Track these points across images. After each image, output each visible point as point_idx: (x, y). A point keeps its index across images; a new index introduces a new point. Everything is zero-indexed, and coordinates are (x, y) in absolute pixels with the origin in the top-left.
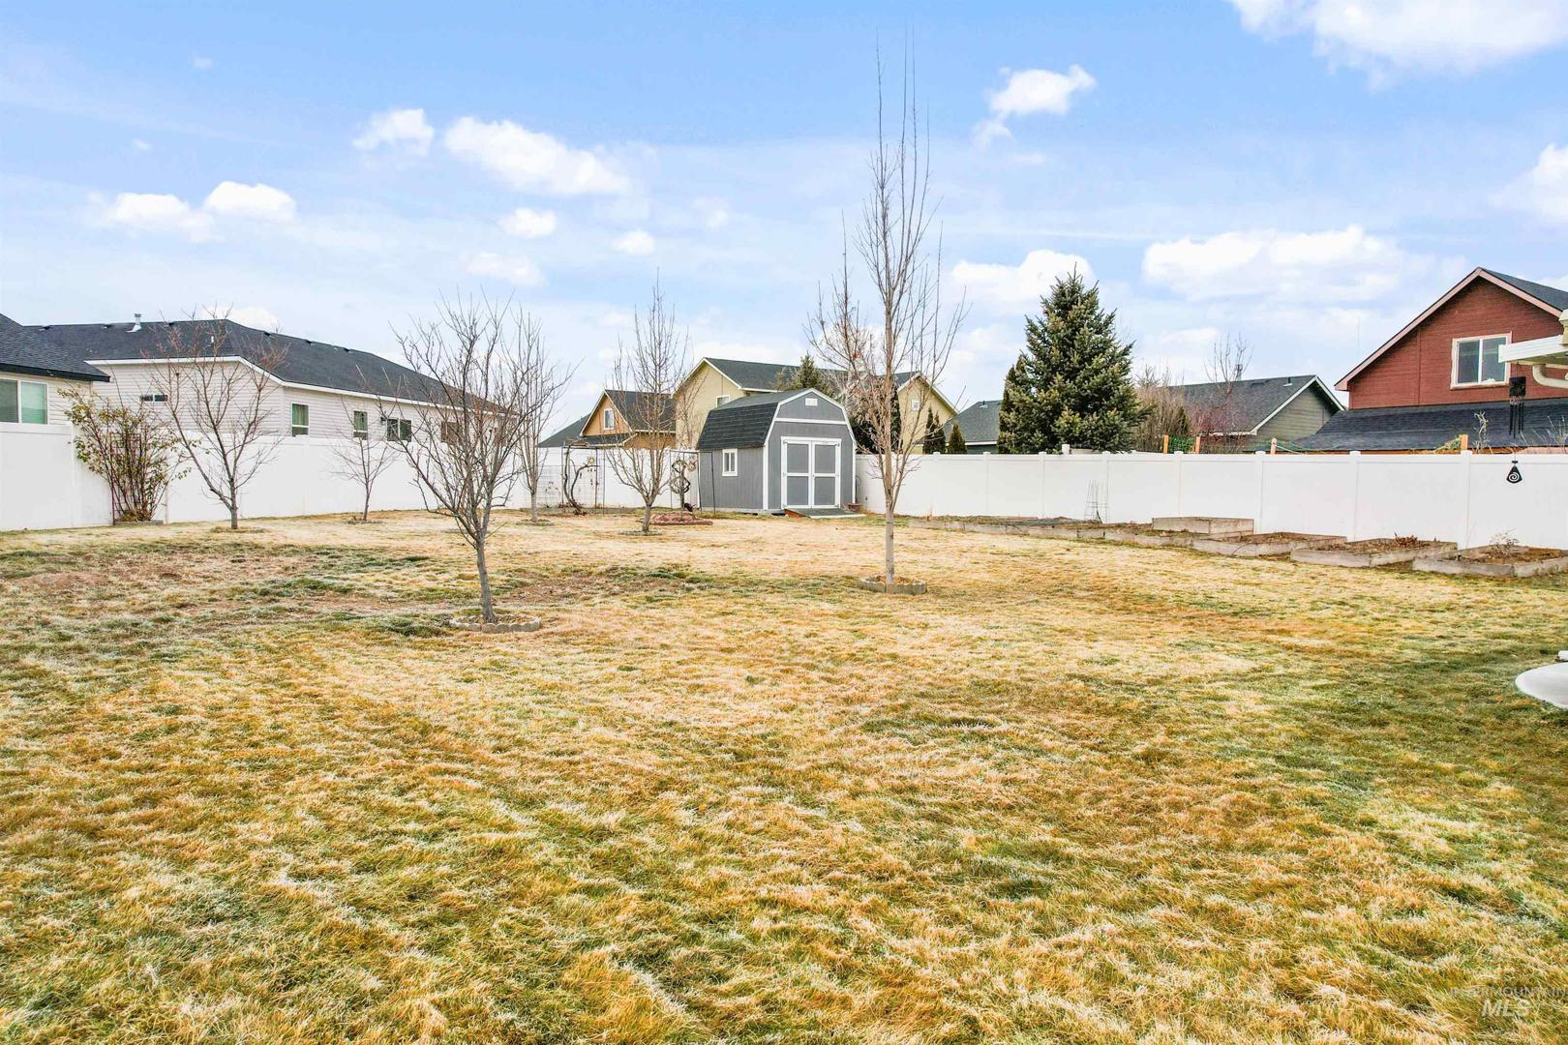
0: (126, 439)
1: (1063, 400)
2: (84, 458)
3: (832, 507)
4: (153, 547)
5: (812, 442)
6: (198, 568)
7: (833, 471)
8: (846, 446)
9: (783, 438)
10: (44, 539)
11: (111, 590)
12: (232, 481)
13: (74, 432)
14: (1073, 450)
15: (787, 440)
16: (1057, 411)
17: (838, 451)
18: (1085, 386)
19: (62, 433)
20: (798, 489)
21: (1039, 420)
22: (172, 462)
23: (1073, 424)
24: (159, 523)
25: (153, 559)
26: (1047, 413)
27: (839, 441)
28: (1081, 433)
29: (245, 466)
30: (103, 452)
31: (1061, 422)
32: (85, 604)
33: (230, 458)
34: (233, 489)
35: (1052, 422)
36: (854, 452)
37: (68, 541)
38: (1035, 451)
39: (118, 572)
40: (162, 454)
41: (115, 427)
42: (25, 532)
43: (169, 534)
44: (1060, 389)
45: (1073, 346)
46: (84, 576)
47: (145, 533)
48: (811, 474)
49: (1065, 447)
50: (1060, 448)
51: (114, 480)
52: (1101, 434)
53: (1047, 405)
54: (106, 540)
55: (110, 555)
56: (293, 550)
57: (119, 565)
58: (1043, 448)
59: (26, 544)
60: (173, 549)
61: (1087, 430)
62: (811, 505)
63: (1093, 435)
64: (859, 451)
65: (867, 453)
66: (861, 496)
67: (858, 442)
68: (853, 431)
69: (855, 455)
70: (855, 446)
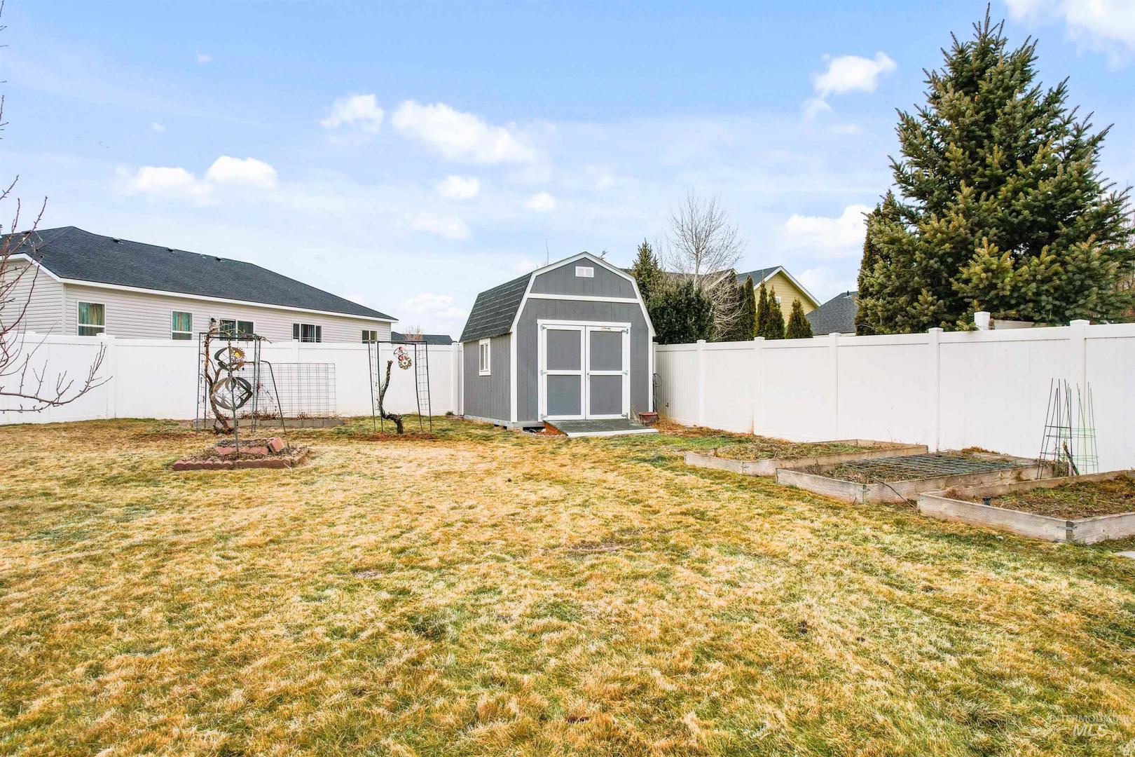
1: (973, 233)
3: (618, 417)
5: (586, 328)
7: (619, 367)
8: (639, 332)
9: (540, 322)
14: (998, 323)
15: (545, 325)
16: (963, 251)
17: (626, 340)
18: (1018, 205)
20: (564, 394)
21: (926, 272)
23: (999, 273)
26: (942, 260)
27: (628, 325)
28: (1015, 288)
31: (975, 270)
35: (954, 272)
36: (650, 340)
38: (922, 328)
44: (967, 213)
45: (990, 137)
48: (585, 371)
49: (981, 318)
50: (970, 320)
52: (1056, 289)
53: (943, 242)
58: (935, 322)
61: (1027, 282)
62: (585, 414)
63: (1038, 294)
64: (659, 340)
65: (671, 342)
66: (662, 401)
67: (656, 327)
68: (654, 314)
69: (652, 346)
70: (652, 333)
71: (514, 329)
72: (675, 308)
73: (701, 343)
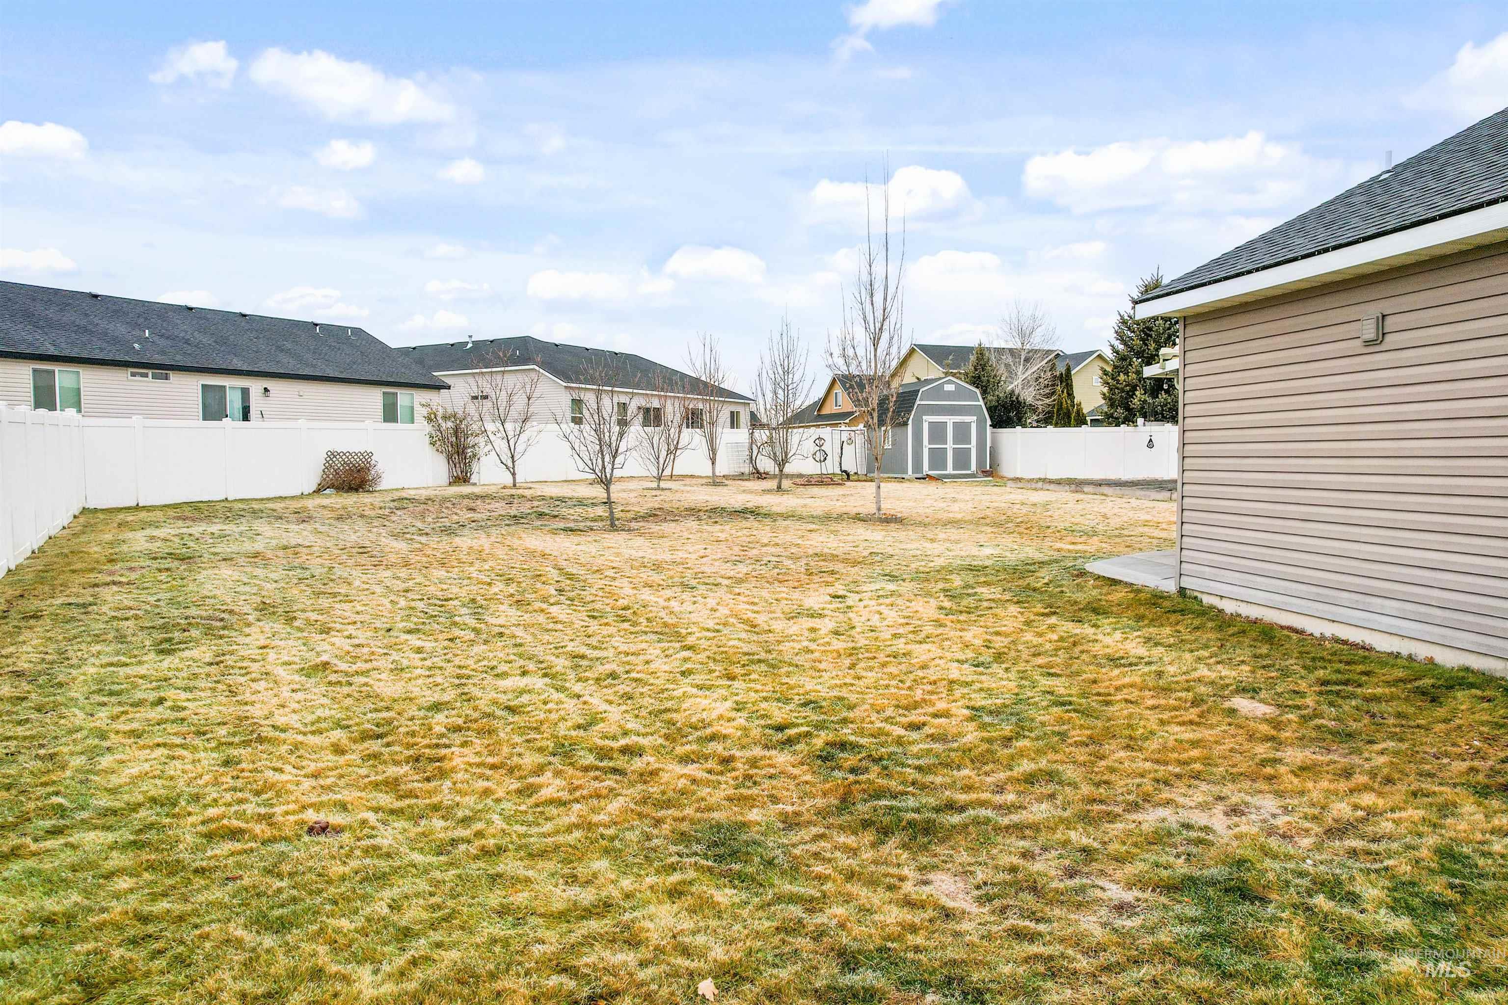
0: (456, 431)
1: (1140, 381)
2: (433, 444)
3: (968, 472)
4: (467, 497)
5: (950, 420)
6: (488, 507)
7: (970, 443)
8: (981, 422)
9: (924, 418)
10: (412, 492)
11: (443, 515)
12: (513, 457)
13: (428, 428)
14: (1147, 424)
15: (928, 419)
16: (1134, 390)
17: (974, 427)
19: (421, 429)
20: (938, 459)
21: (1122, 399)
22: (482, 444)
23: (1145, 401)
24: (475, 484)
25: (466, 502)
26: (1128, 393)
27: (975, 418)
29: (520, 448)
30: (443, 440)
31: (1136, 400)
32: (430, 519)
33: (512, 443)
34: (513, 462)
35: (1131, 400)
36: (988, 426)
37: (424, 493)
39: (447, 508)
40: (477, 440)
41: (450, 424)
42: (403, 489)
43: (476, 490)
44: (1137, 372)
46: (431, 509)
47: (465, 489)
48: (950, 446)
51: (449, 458)
53: (1126, 386)
54: (443, 493)
55: (445, 499)
56: (543, 498)
57: (449, 505)
58: (1124, 422)
59: (404, 494)
60: (478, 497)
62: (950, 470)
64: (994, 426)
65: (1001, 427)
66: (994, 463)
67: (991, 417)
68: (989, 409)
69: (989, 429)
70: (989, 422)
71: (910, 422)
72: (1003, 406)
73: (1019, 428)
